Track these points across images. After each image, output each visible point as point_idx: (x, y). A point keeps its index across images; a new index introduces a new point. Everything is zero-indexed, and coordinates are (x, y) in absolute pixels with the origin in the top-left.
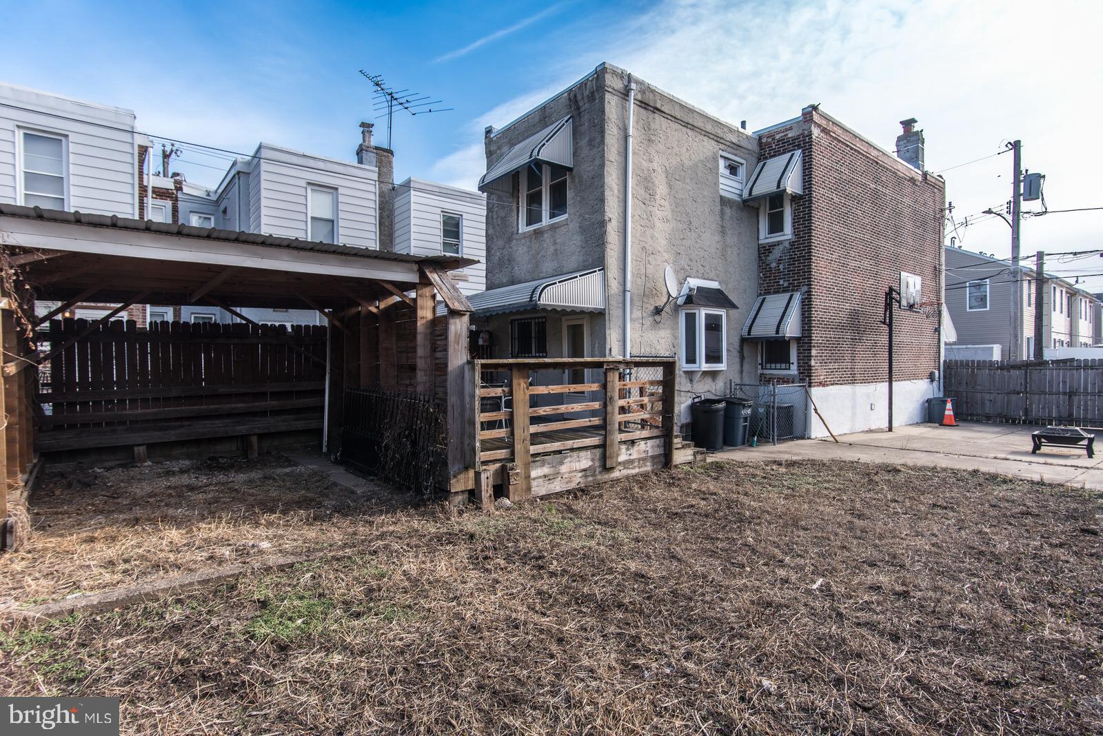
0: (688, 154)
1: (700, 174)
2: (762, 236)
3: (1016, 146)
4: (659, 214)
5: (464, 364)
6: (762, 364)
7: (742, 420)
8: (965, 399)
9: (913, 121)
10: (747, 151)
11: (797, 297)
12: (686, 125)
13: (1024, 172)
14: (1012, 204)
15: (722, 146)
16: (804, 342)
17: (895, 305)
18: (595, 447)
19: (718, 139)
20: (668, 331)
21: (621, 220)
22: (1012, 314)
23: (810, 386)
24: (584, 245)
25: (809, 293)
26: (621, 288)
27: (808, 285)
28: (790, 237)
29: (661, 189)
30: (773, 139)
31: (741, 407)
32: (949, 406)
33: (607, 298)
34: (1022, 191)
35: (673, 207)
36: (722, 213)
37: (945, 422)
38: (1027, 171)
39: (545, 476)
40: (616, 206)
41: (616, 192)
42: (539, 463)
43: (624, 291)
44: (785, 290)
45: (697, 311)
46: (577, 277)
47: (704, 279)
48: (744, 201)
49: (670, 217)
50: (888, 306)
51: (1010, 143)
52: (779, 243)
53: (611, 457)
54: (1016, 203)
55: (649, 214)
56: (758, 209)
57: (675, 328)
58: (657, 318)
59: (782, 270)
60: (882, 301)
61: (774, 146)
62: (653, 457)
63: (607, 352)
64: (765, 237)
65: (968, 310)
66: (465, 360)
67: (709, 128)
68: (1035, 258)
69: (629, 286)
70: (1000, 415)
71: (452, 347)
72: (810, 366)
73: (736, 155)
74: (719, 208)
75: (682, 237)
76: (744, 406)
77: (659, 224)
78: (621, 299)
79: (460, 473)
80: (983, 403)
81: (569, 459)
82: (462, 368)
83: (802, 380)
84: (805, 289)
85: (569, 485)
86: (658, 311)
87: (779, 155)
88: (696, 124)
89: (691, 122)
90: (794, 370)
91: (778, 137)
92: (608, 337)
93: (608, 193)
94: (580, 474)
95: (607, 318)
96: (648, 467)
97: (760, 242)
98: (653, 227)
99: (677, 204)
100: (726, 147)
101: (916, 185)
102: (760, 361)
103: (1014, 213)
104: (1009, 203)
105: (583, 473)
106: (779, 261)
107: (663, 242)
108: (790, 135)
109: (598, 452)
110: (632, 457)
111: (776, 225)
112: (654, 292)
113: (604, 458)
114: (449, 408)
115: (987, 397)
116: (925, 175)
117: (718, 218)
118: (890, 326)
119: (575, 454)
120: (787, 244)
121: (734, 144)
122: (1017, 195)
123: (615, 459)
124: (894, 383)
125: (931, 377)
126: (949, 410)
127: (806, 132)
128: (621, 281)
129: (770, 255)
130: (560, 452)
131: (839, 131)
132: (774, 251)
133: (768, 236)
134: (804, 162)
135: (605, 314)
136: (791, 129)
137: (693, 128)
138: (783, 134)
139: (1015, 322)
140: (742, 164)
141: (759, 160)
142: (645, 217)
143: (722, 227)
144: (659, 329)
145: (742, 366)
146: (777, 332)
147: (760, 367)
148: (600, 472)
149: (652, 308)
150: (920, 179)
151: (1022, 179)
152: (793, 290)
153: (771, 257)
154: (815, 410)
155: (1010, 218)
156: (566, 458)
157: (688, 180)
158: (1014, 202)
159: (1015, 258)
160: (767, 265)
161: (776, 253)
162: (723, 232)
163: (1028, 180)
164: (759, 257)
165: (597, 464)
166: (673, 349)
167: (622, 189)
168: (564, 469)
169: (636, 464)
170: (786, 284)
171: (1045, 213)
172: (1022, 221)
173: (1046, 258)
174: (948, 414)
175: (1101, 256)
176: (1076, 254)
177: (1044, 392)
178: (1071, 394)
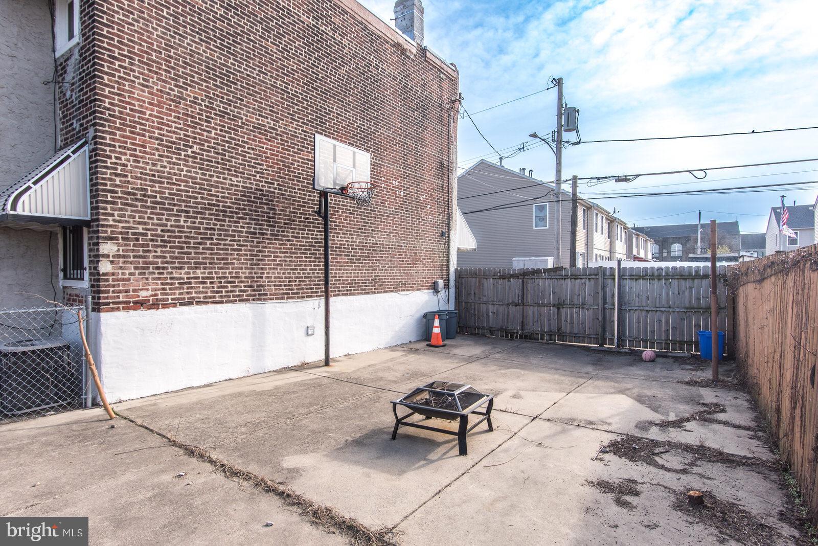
3: (558, 82)
6: (65, 269)
8: (472, 311)
11: (88, 150)
13: (564, 106)
14: (556, 134)
16: (94, 229)
22: (556, 230)
23: (97, 310)
27: (94, 124)
32: (437, 322)
34: (563, 123)
37: (433, 342)
38: (566, 104)
44: (78, 138)
51: (554, 79)
52: (71, 54)
59: (75, 102)
65: (534, 228)
68: (571, 182)
70: (501, 329)
72: (99, 273)
80: (488, 316)
90: (87, 281)
101: (408, 57)
102: (61, 265)
103: (557, 141)
104: (553, 132)
106: (72, 86)
116: (423, 51)
118: (325, 218)
120: (77, 54)
122: (560, 126)
124: (331, 299)
125: (434, 288)
126: (437, 327)
139: (558, 237)
150: (415, 52)
151: (563, 112)
152: (83, 136)
153: (66, 80)
155: (554, 145)
158: (558, 132)
159: (558, 181)
163: (567, 112)
164: (58, 82)
170: (78, 127)
171: (579, 142)
172: (563, 149)
173: (579, 181)
174: (436, 331)
175: (616, 181)
176: (599, 179)
177: (537, 304)
178: (559, 306)
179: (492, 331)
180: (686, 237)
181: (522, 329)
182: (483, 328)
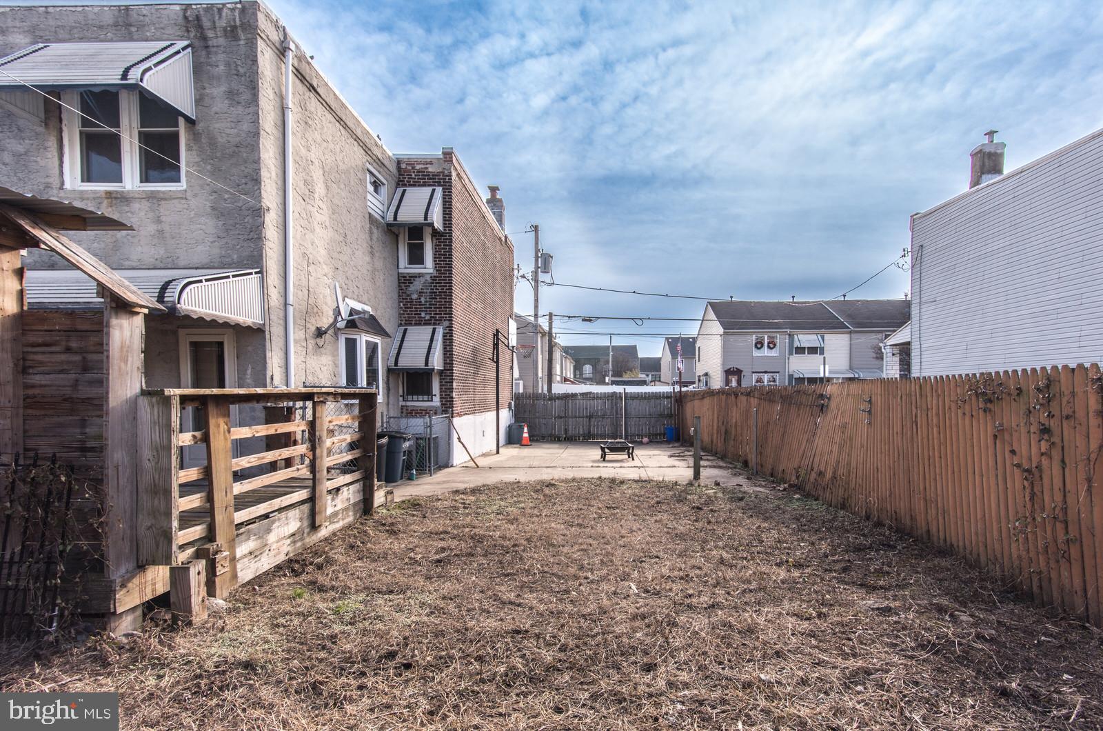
0: (341, 155)
1: (352, 183)
2: (402, 265)
3: (535, 228)
4: (319, 218)
5: (137, 397)
6: (403, 396)
7: (402, 454)
9: (497, 189)
10: (388, 172)
11: (440, 332)
12: (340, 120)
13: (540, 250)
14: (534, 273)
15: (369, 159)
16: (446, 374)
17: (501, 345)
18: (302, 502)
19: (367, 150)
20: (330, 358)
21: (281, 214)
22: (535, 358)
23: (452, 417)
24: (221, 234)
25: (450, 327)
26: (282, 300)
27: (449, 320)
28: (431, 271)
29: (320, 189)
30: (413, 168)
31: (402, 440)
32: (526, 430)
33: (266, 311)
34: (540, 265)
35: (330, 213)
36: (371, 233)
37: (524, 442)
38: (543, 249)
39: (251, 553)
40: (274, 193)
41: (274, 174)
42: (243, 537)
43: (286, 304)
44: (427, 323)
45: (357, 337)
46: (228, 277)
47: (359, 301)
48: (389, 225)
49: (327, 224)
50: (496, 346)
51: (532, 225)
52: (420, 275)
53: (320, 512)
54: (536, 272)
55: (309, 215)
56: (397, 236)
57: (335, 354)
58: (320, 342)
59: (423, 303)
60: (490, 342)
61: (413, 176)
62: (355, 505)
63: (268, 380)
64: (405, 267)
66: (138, 390)
67: (359, 133)
68: (547, 317)
69: (291, 299)
70: (551, 435)
71: (116, 368)
72: (452, 398)
73: (379, 172)
74: (368, 226)
75: (339, 250)
76: (405, 440)
77: (318, 229)
78: (281, 314)
79: (129, 580)
80: (540, 426)
81: (277, 524)
82: (133, 404)
83: (445, 411)
84: (446, 323)
85: (277, 558)
86: (320, 333)
87: (419, 186)
88: (348, 123)
89: (344, 118)
90: (436, 402)
91: (418, 167)
92: (268, 361)
93: (264, 173)
94: (289, 541)
95: (268, 336)
96: (350, 519)
97: (400, 271)
98: (313, 231)
99: (334, 211)
100: (372, 161)
101: (502, 244)
102: (401, 393)
103: (535, 280)
104: (532, 272)
105: (292, 538)
106: (421, 293)
107: (323, 252)
108: (430, 170)
109: (306, 508)
110: (337, 509)
111: (416, 256)
112: (316, 309)
113: (313, 514)
114: (111, 472)
115: (544, 421)
116: (505, 236)
117: (367, 236)
118: (497, 362)
119: (283, 515)
120: (428, 278)
121: (379, 160)
122: (537, 267)
123: (324, 515)
125: (509, 406)
126: (526, 432)
127: (446, 172)
128: (282, 290)
129: (411, 285)
130: (266, 516)
131: (467, 181)
132: (415, 283)
133: (407, 266)
134: (444, 201)
135: (264, 332)
136: (431, 163)
137: (346, 127)
138: (423, 166)
139: (537, 364)
140: (384, 184)
141: (398, 185)
142: (305, 216)
143: (371, 247)
144: (321, 354)
145: (388, 397)
146: (427, 364)
147: (401, 399)
148: (308, 534)
149: (313, 329)
150: (504, 240)
151: (540, 255)
152: (435, 324)
153: (412, 288)
154: (459, 439)
155: (533, 283)
156: (273, 522)
157: (342, 186)
159: (536, 316)
160: (408, 296)
161: (417, 285)
162: (372, 254)
163: (543, 256)
164: (399, 286)
165: (306, 523)
166: (334, 379)
167: (280, 174)
168: (272, 538)
169: (340, 516)
170: (428, 317)
171: (553, 284)
172: (539, 287)
173: (554, 317)
174: (526, 435)
175: (583, 320)
176: (569, 317)
177: (576, 417)
178: (590, 417)
179: (543, 437)
180: (595, 359)
181: (566, 433)
182: (538, 436)
